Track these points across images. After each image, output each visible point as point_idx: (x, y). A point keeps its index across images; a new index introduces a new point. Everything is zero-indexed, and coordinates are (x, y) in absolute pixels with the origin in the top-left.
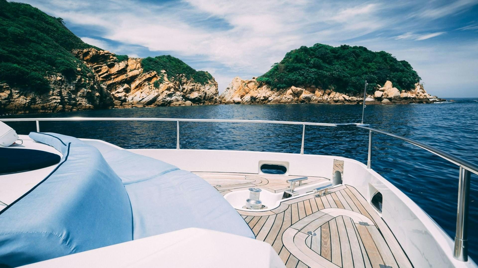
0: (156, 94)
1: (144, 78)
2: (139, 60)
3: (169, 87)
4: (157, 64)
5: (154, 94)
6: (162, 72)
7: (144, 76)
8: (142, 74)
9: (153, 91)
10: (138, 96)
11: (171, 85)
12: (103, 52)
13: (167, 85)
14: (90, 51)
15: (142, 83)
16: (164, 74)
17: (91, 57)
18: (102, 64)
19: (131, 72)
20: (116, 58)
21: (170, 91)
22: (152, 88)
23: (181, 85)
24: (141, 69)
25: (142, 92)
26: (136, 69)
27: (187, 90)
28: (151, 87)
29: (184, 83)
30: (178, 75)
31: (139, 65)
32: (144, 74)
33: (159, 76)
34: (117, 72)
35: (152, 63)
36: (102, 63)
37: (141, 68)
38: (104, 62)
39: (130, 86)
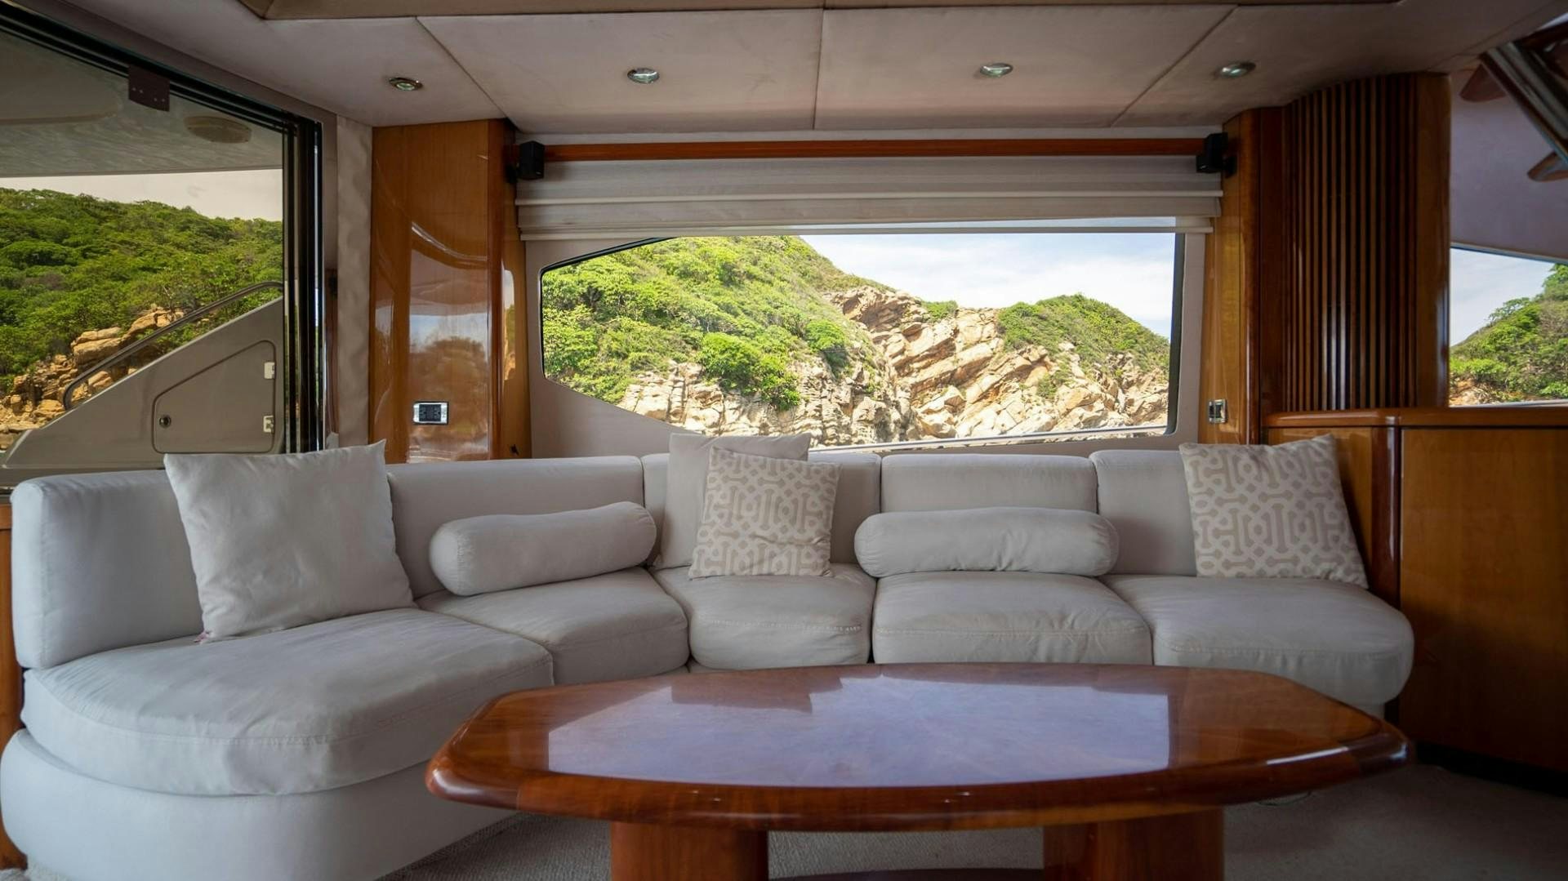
0: (1046, 418)
1: (1008, 369)
2: (989, 315)
3: (1090, 396)
4: (1045, 323)
5: (1039, 419)
6: (1064, 350)
7: (1007, 361)
8: (1000, 357)
9: (1036, 409)
10: (988, 423)
11: (1095, 388)
12: (893, 294)
13: (1083, 390)
14: (861, 296)
15: (1001, 385)
16: (1071, 356)
17: (863, 309)
18: (889, 330)
19: (968, 352)
20: (926, 312)
21: (1091, 408)
22: (1033, 398)
23: (1120, 390)
24: (997, 339)
25: (998, 413)
26: (983, 340)
27: (1141, 408)
28: (1030, 395)
29: (1130, 384)
30: (1111, 359)
31: (990, 329)
32: (1006, 356)
33: (1052, 361)
34: (927, 351)
35: (1030, 320)
36: (889, 327)
37: (997, 336)
38: (894, 324)
39: (964, 394)
